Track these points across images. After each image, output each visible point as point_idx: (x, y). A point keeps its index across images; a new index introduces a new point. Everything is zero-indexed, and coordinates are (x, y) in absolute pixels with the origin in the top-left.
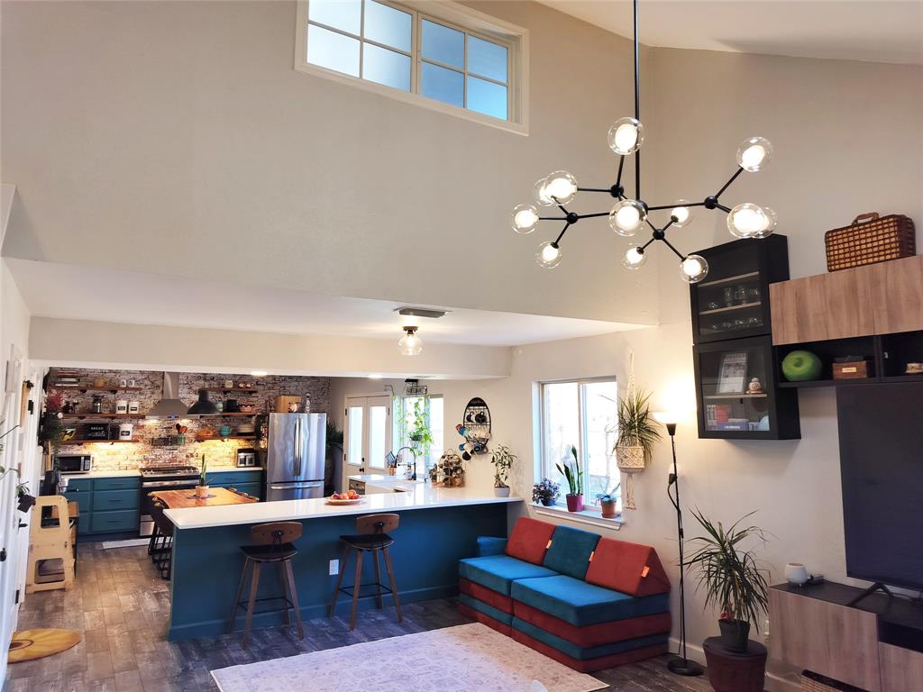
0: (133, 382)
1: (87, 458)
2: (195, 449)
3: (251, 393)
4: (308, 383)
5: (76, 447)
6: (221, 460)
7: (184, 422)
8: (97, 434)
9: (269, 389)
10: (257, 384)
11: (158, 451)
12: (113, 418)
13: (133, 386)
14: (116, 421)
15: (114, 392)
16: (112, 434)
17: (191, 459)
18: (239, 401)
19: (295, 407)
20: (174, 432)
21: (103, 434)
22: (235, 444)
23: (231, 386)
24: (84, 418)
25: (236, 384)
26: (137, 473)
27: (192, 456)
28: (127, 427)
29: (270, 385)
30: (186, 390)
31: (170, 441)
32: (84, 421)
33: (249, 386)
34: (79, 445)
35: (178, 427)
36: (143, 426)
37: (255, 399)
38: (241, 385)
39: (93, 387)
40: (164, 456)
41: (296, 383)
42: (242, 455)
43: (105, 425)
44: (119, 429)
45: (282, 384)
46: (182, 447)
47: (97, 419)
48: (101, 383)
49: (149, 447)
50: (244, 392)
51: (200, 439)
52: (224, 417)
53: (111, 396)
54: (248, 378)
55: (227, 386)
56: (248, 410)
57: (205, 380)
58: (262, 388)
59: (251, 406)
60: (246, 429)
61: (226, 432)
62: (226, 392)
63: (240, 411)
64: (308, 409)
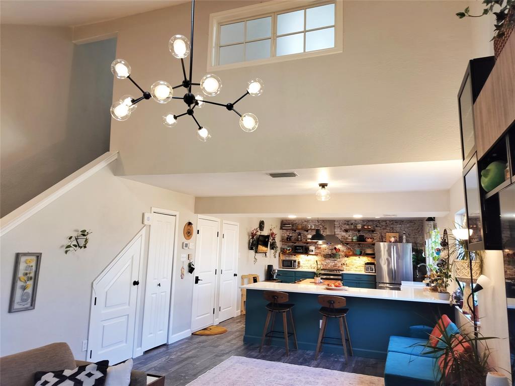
0: (313, 226)
1: (295, 261)
2: (345, 261)
3: (373, 231)
4: (408, 225)
5: (294, 256)
6: (359, 268)
7: (339, 247)
8: (299, 251)
9: (384, 229)
10: (376, 227)
11: (328, 261)
12: (307, 243)
13: (313, 228)
14: (308, 245)
15: (307, 231)
16: (306, 251)
17: (344, 266)
18: (366, 235)
19: (393, 240)
20: (334, 251)
21: (301, 251)
22: (366, 259)
23: (360, 228)
24: (295, 243)
25: (363, 227)
26: (315, 270)
27: (344, 265)
28: (312, 248)
29: (384, 227)
30: (339, 230)
31: (332, 256)
32: (295, 245)
33: (370, 227)
34: (295, 255)
35: (335, 248)
36: (320, 248)
38: (366, 227)
39: (299, 229)
40: (330, 263)
41: (400, 225)
42: (368, 266)
43: (302, 247)
44: (308, 248)
45: (391, 226)
46: (339, 260)
47: (301, 244)
48: (300, 227)
49: (324, 259)
50: (369, 231)
51: (347, 256)
52: (359, 244)
53: (306, 233)
54: (371, 223)
55: (358, 228)
56: (369, 240)
57: (348, 225)
58: (379, 228)
59: (371, 238)
60: (369, 251)
61: (359, 253)
62: (359, 231)
63: (366, 242)
64: (404, 241)
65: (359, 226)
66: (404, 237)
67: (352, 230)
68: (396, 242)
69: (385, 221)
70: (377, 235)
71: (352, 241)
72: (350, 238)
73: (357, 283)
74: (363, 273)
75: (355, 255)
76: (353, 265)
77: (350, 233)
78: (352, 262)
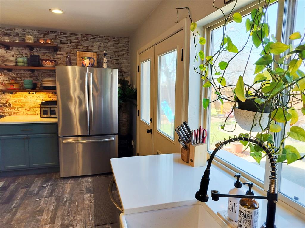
2: (7, 100)
3: (55, 50)
4: (109, 44)
6: (32, 110)
10: (61, 43)
17: (5, 109)
19: (87, 62)
23: (32, 42)
25: (37, 39)
27: (5, 106)
29: (74, 44)
33: (49, 42)
37: (60, 56)
38: (41, 41)
41: (99, 44)
42: (47, 107)
45: (85, 43)
50: (48, 48)
52: (32, 71)
54: (51, 36)
55: (27, 41)
56: (48, 64)
57: (9, 35)
58: (66, 46)
59: (51, 61)
60: (47, 83)
61: (28, 85)
62: (31, 47)
63: (41, 65)
64: (105, 65)
65: (30, 39)
66: (105, 60)
67: (18, 45)
68: (92, 66)
69: (76, 35)
70: (60, 57)
71: (17, 65)
72: (13, 59)
73: (24, 139)
74: (37, 119)
75: (22, 89)
76: (22, 106)
77: (15, 51)
78: (19, 101)
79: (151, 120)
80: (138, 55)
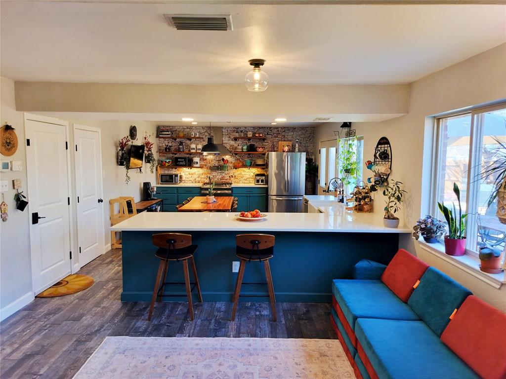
0: (198, 134)
1: (176, 176)
2: (234, 173)
3: (264, 139)
5: (174, 170)
7: (227, 157)
8: (181, 163)
9: (275, 137)
10: (268, 134)
11: (214, 174)
12: (191, 154)
13: (198, 136)
14: (192, 156)
15: (190, 140)
16: (189, 164)
17: (232, 179)
18: (256, 145)
19: (286, 149)
20: (222, 163)
21: (184, 163)
22: (255, 171)
23: (251, 136)
24: (176, 154)
25: (254, 134)
26: (200, 185)
27: (232, 177)
28: (196, 159)
29: (276, 135)
30: (227, 139)
31: (219, 168)
32: (176, 156)
33: (261, 135)
34: (176, 168)
35: (223, 159)
36: (206, 159)
37: (267, 144)
38: (257, 135)
39: (179, 137)
40: (217, 176)
41: (292, 133)
42: (258, 178)
43: (185, 158)
44: (193, 160)
45: (283, 134)
46: (226, 172)
47: (183, 155)
48: (181, 135)
49: (209, 171)
50: (260, 139)
51: (236, 167)
52: (249, 154)
53: (188, 142)
54: (261, 131)
55: (249, 136)
56: (260, 150)
57: (237, 132)
58: (270, 136)
59: (262, 148)
60: (260, 162)
61: (248, 164)
62: (249, 139)
63: (256, 151)
64: (297, 149)
65: (250, 135)
66: (297, 145)
67: (241, 138)
68: (289, 151)
69: (277, 128)
71: (242, 151)
72: (240, 147)
73: (247, 196)
74: (253, 185)
75: (244, 166)
76: (242, 178)
77: (239, 142)
78: (241, 174)
79: (326, 184)
80: (320, 143)
